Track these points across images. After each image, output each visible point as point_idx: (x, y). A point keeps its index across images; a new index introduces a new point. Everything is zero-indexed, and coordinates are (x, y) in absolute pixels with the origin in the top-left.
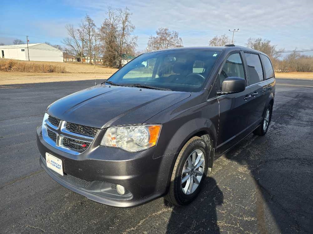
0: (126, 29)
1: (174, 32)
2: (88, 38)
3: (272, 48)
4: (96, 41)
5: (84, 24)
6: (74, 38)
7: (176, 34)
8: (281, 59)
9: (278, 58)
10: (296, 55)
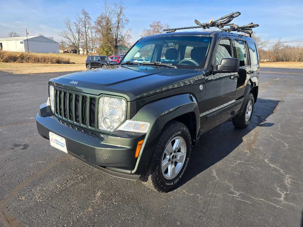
0: (121, 23)
1: (166, 25)
2: (84, 31)
3: (258, 39)
4: (92, 33)
5: (80, 18)
6: (71, 30)
7: (167, 26)
8: (266, 49)
9: (263, 48)
10: (280, 45)
